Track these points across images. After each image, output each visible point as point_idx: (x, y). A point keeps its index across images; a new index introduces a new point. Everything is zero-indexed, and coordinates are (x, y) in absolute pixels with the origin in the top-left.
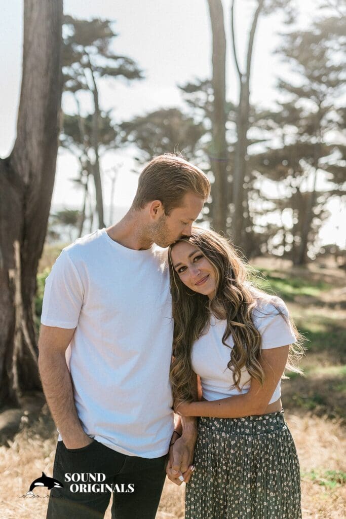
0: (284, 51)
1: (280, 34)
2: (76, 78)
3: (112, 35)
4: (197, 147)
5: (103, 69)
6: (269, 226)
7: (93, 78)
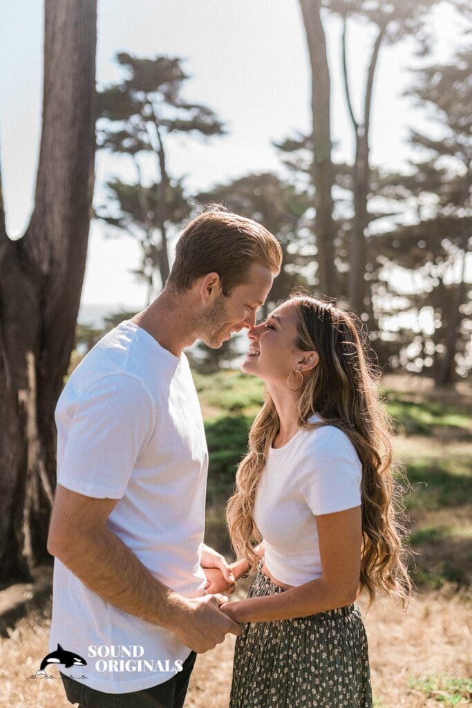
0: (417, 91)
1: (411, 70)
2: (136, 135)
3: (183, 77)
4: (300, 224)
5: (172, 122)
6: (401, 332)
7: (159, 134)
